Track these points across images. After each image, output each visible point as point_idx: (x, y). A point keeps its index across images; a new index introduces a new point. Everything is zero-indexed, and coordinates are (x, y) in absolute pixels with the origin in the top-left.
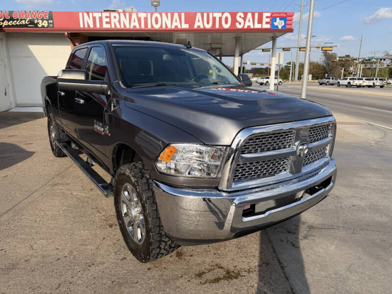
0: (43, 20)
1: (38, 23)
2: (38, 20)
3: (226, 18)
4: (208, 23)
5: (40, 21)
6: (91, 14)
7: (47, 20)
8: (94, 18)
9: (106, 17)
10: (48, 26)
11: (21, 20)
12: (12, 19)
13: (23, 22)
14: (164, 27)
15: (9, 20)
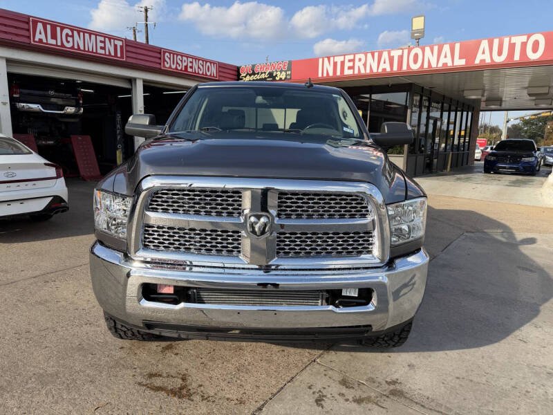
0: (281, 72)
1: (276, 76)
2: (277, 71)
3: (536, 44)
4: (500, 53)
5: (279, 73)
6: (332, 59)
7: (286, 72)
8: (335, 64)
9: (350, 61)
10: (286, 78)
11: (262, 73)
12: (254, 74)
13: (263, 76)
14: (426, 66)
15: (250, 75)
